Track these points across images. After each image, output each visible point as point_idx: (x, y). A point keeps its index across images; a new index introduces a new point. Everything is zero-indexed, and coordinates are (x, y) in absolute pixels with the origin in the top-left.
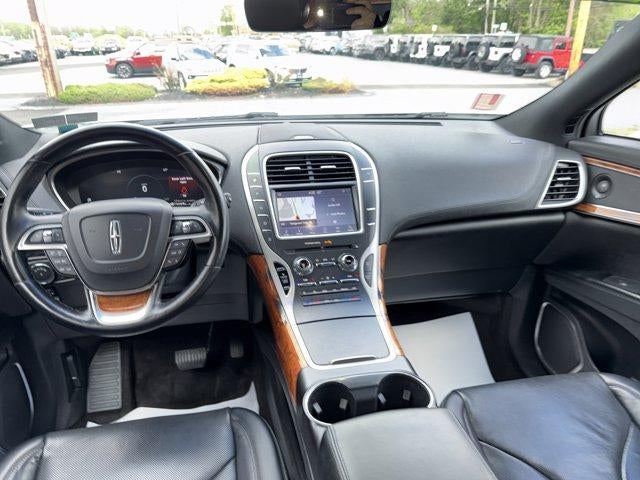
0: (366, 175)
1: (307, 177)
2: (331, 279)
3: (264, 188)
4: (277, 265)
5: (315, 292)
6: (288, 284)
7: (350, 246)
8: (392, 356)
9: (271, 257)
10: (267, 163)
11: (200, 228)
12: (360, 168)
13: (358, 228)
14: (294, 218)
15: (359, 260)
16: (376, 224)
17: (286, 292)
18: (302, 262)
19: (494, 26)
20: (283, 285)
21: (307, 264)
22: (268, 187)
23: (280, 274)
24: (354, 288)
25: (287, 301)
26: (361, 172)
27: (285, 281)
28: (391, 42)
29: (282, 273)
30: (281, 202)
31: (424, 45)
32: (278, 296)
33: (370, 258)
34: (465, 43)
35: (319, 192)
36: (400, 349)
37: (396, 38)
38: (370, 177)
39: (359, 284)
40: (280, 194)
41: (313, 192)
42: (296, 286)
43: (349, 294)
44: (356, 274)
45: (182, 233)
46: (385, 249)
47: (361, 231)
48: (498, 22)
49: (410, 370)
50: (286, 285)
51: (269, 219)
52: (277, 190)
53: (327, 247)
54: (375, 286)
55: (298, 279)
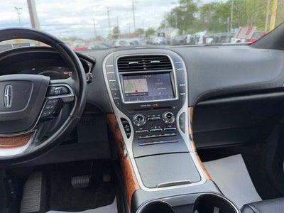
0: (178, 66)
1: (143, 68)
2: (158, 128)
3: (115, 74)
4: (123, 119)
5: (147, 137)
6: (130, 132)
7: (170, 107)
8: (203, 181)
9: (119, 114)
10: (118, 61)
11: (66, 91)
12: (174, 62)
13: (175, 97)
14: (134, 91)
15: (175, 116)
16: (186, 94)
17: (128, 137)
18: (138, 117)
19: (232, 30)
20: (126, 132)
21: (142, 118)
22: (118, 73)
23: (124, 125)
24: (173, 134)
25: (129, 143)
26: (175, 64)
27: (128, 130)
28: (186, 38)
29: (126, 125)
30: (126, 81)
31: (201, 39)
32: (123, 139)
33: (183, 115)
34: (220, 37)
35: (150, 76)
36: (208, 175)
37: (189, 36)
38: (181, 67)
39: (176, 131)
40: (125, 77)
41: (146, 76)
42: (135, 132)
43: (171, 138)
44: (174, 125)
45: (54, 95)
46: (192, 110)
47: (177, 98)
48: (234, 28)
49: (218, 192)
50: (128, 132)
51: (118, 92)
52: (124, 75)
53: (155, 108)
54: (187, 132)
55: (136, 128)
